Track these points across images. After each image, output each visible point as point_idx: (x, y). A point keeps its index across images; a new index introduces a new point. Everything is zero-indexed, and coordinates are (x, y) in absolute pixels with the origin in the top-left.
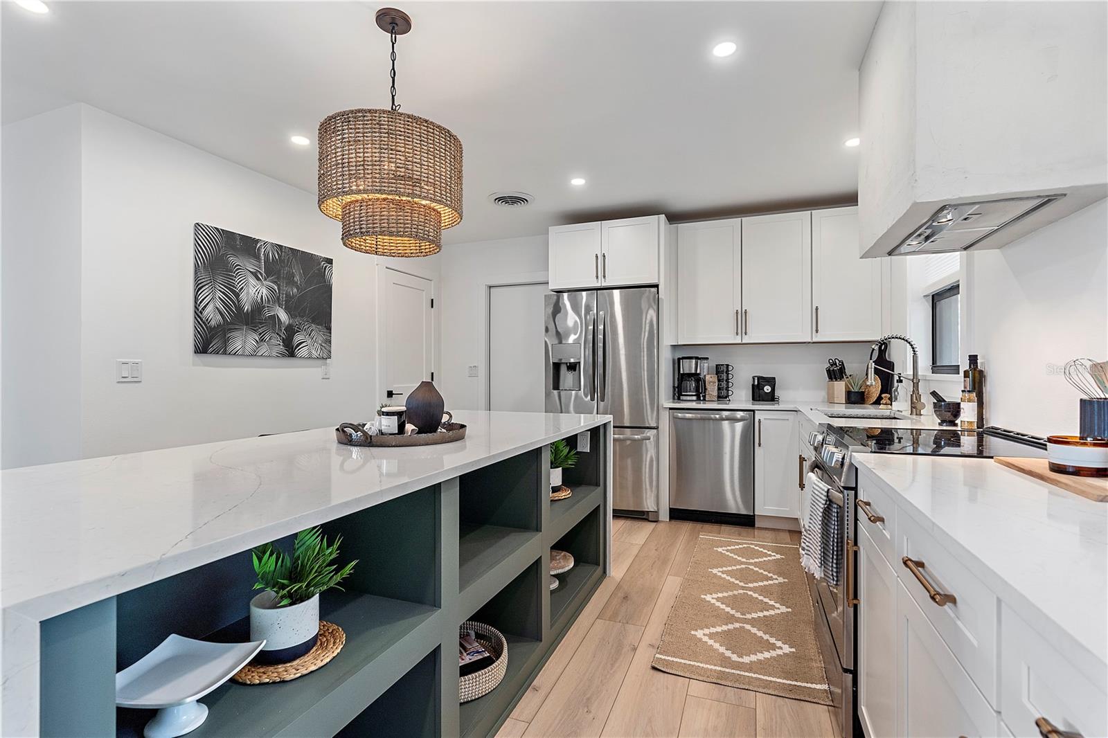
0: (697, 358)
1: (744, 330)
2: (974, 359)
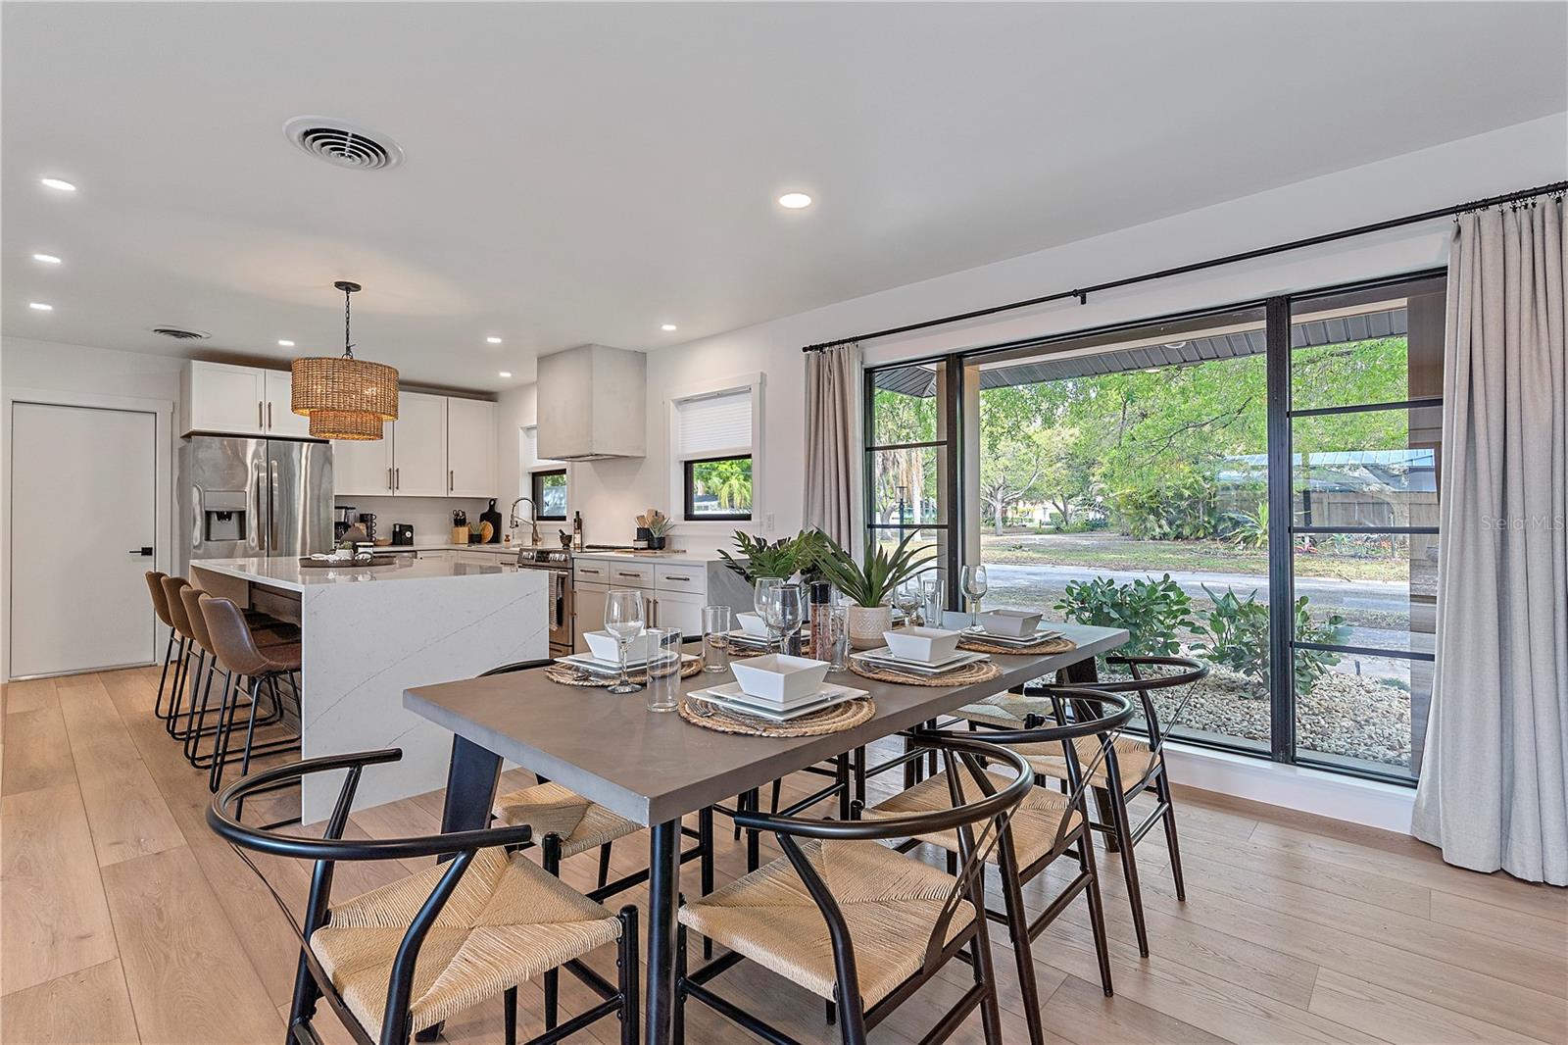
0: (347, 508)
1: (396, 486)
2: (578, 513)
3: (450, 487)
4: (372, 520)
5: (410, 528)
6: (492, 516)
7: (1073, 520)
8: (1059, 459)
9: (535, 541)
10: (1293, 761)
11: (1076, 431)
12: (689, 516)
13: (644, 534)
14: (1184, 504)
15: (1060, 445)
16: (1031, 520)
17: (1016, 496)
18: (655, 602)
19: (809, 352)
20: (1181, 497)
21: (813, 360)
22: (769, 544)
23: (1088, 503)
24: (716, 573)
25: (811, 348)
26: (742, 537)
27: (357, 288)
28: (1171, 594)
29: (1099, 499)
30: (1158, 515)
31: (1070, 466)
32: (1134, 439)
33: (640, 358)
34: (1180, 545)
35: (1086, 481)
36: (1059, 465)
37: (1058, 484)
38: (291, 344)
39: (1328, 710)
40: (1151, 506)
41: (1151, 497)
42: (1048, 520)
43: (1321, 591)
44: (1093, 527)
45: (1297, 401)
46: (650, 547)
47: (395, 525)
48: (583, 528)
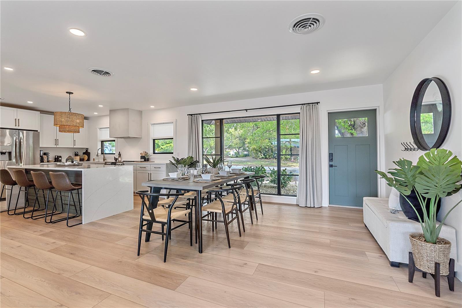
1: (57, 144)
2: (119, 152)
3: (74, 144)
4: (48, 155)
5: (61, 157)
6: (87, 153)
7: (240, 154)
8: (237, 138)
9: (104, 160)
10: (281, 195)
11: (242, 131)
12: (154, 153)
13: (142, 157)
14: (267, 150)
15: (237, 134)
16: (230, 154)
17: (226, 148)
18: (151, 174)
19: (189, 116)
20: (266, 148)
21: (190, 118)
22: (179, 159)
23: (245, 150)
24: (168, 166)
25: (189, 115)
26: (173, 157)
27: (72, 93)
28: (263, 169)
29: (247, 148)
30: (261, 152)
31: (240, 139)
32: (255, 134)
33: (140, 112)
34: (266, 160)
35: (244, 143)
36: (237, 139)
37: (237, 144)
38: (32, 102)
39: (289, 190)
40: (258, 150)
41: (259, 148)
42: (234, 154)
43: (294, 170)
44: (246, 156)
45: (282, 132)
46: (145, 161)
47: (55, 156)
48: (121, 156)
